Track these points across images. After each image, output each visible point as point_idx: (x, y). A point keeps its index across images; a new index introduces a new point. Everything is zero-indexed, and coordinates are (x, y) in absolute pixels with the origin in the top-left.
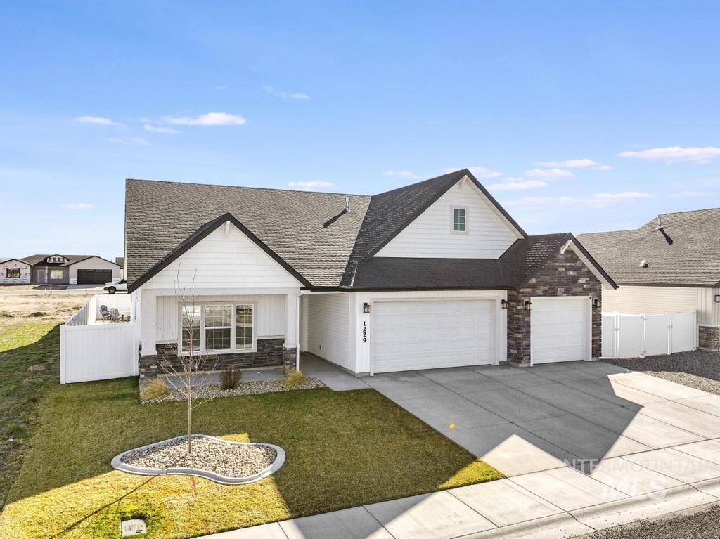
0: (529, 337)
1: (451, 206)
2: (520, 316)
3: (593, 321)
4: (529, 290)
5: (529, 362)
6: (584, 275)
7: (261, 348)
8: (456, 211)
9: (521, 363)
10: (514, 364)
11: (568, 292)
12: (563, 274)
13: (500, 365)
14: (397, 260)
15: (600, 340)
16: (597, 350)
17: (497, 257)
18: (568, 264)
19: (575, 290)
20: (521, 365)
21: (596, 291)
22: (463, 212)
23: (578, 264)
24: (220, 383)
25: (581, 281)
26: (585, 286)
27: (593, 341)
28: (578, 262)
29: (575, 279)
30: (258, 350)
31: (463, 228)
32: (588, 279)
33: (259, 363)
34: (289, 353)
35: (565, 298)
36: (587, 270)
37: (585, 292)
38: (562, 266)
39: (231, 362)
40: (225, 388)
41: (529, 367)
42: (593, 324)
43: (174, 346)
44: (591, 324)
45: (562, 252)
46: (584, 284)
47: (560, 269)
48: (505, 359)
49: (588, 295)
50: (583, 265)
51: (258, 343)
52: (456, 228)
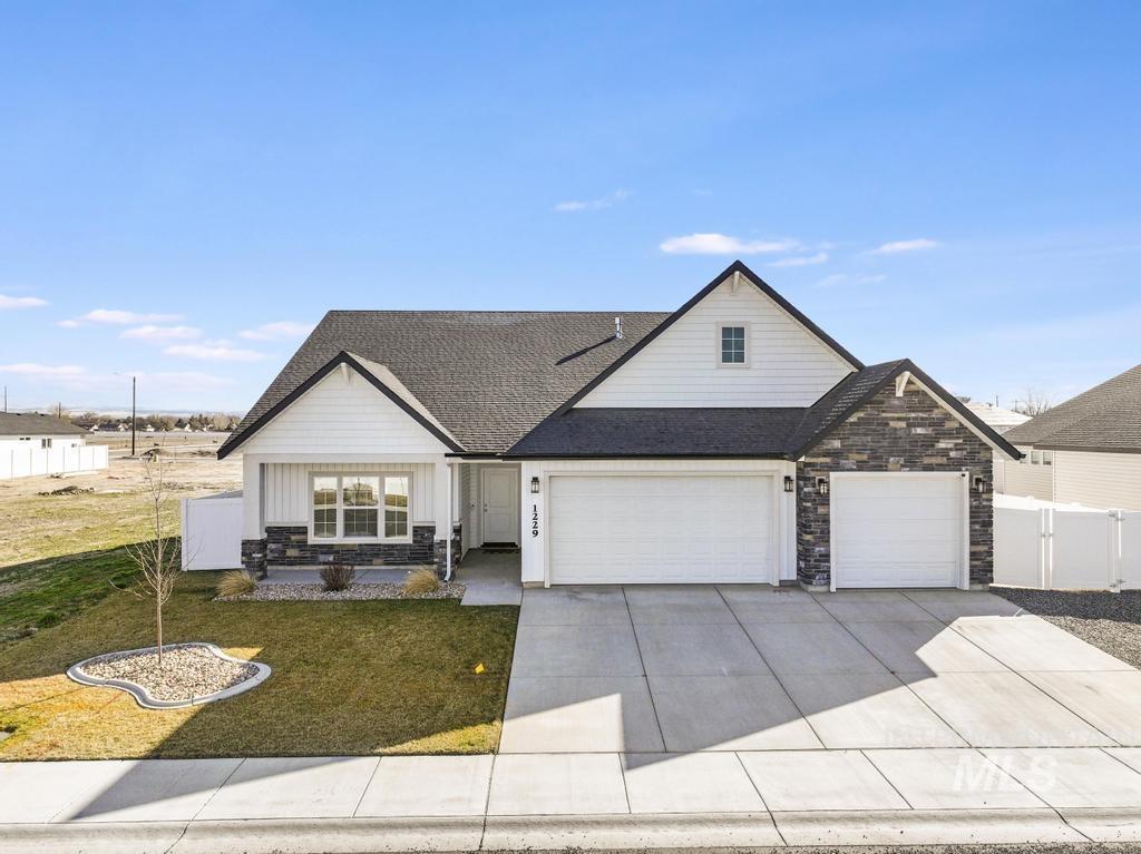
0: (828, 541)
1: (717, 322)
2: (809, 504)
3: (971, 517)
4: (828, 460)
5: (828, 584)
6: (949, 435)
7: (419, 538)
8: (726, 331)
9: (811, 583)
10: (804, 586)
11: (912, 464)
12: (900, 433)
13: (781, 586)
14: (616, 412)
15: (990, 554)
16: (981, 569)
17: (808, 405)
18: (913, 415)
19: (927, 461)
20: (811, 588)
21: (979, 462)
22: (740, 332)
23: (936, 414)
24: (323, 583)
25: (942, 445)
26: (952, 454)
27: (972, 554)
28: (936, 411)
29: (929, 442)
30: (414, 541)
31: (740, 358)
32: (961, 441)
33: (415, 559)
34: (437, 546)
35: (906, 474)
36: (957, 425)
37: (954, 465)
38: (899, 419)
39: (377, 555)
40: (326, 590)
41: (829, 592)
42: (971, 523)
43: (303, 531)
44: (967, 521)
45: (899, 393)
46: (951, 449)
47: (892, 424)
48: (794, 577)
49: (960, 470)
50: (948, 417)
51: (414, 531)
52: (726, 358)
